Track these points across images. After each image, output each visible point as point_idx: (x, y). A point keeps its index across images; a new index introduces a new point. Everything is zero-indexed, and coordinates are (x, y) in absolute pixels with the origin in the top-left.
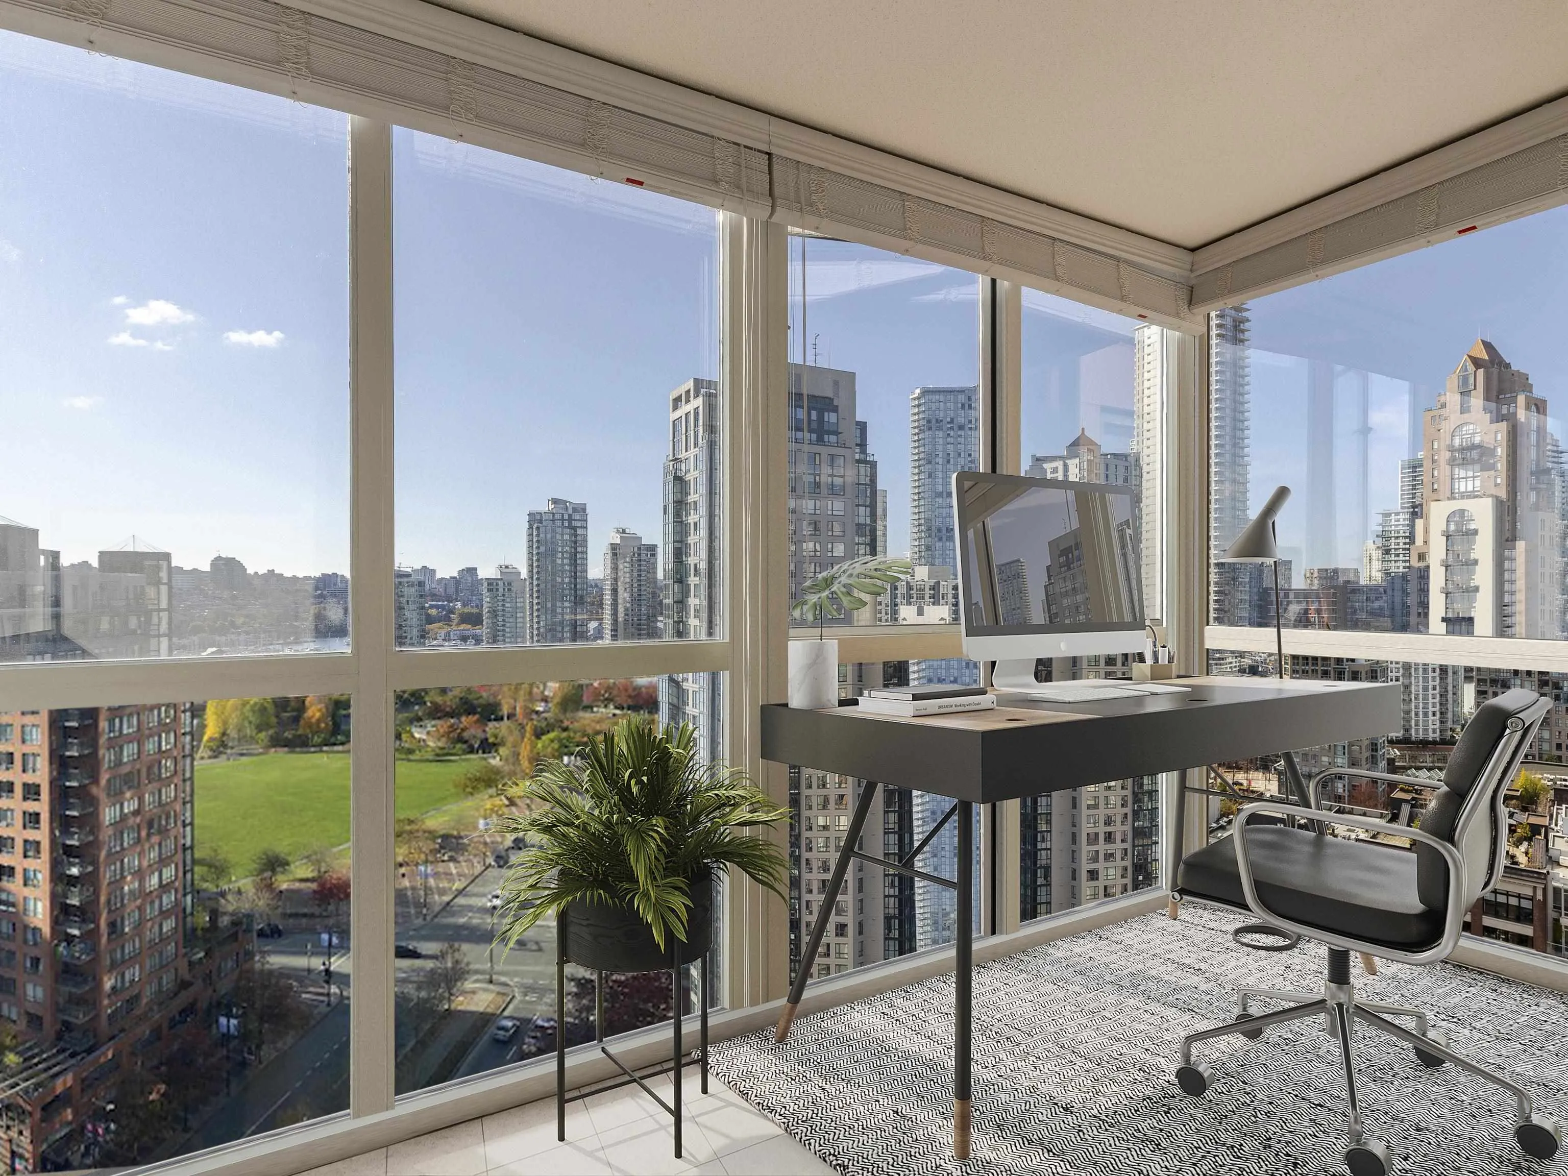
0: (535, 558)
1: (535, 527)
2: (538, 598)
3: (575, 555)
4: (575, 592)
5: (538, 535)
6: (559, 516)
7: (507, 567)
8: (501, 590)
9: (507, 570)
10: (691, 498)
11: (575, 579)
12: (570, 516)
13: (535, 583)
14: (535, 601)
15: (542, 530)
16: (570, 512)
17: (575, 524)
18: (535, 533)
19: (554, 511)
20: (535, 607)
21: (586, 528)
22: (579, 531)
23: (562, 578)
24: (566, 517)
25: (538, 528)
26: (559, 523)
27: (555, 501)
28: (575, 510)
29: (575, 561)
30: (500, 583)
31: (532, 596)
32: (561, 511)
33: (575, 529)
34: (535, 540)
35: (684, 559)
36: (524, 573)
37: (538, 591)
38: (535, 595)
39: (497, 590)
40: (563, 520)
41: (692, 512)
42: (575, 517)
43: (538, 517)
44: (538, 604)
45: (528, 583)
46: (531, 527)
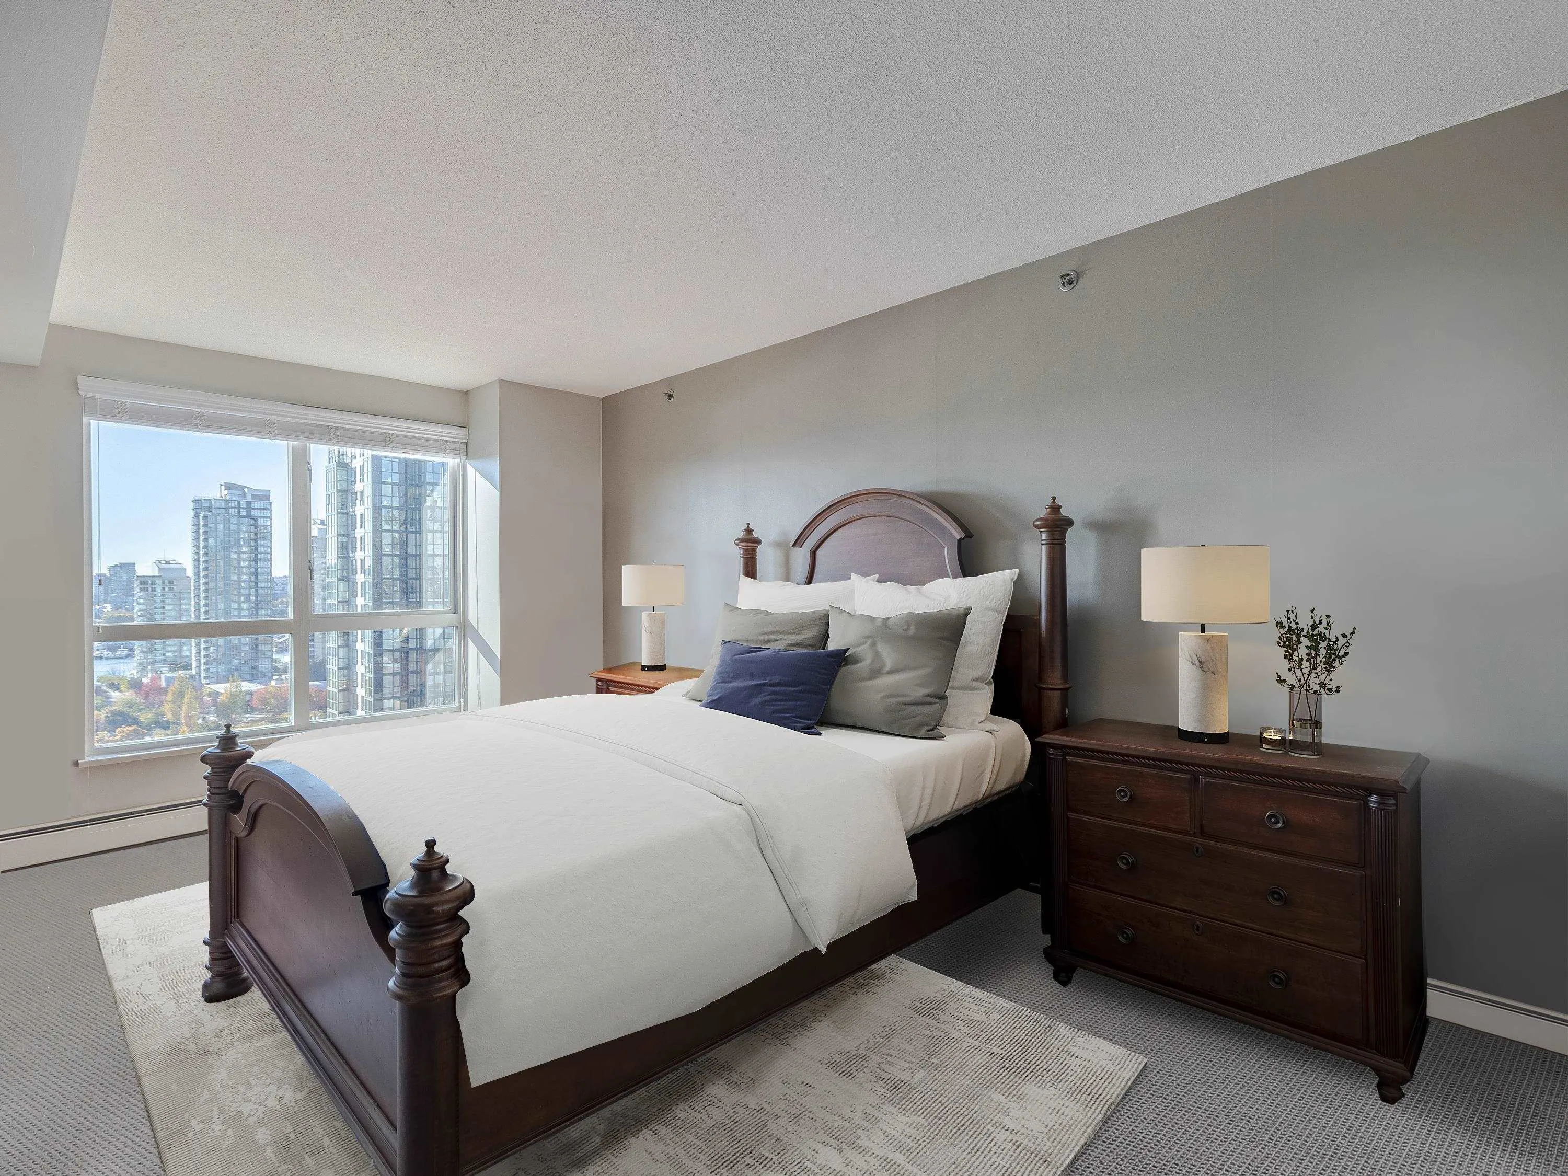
0: (202, 552)
1: (201, 515)
2: (206, 598)
3: (256, 549)
4: (257, 590)
5: (206, 525)
6: (235, 504)
7: (168, 563)
8: (159, 590)
9: (168, 566)
10: (358, 487)
11: (256, 576)
12: (249, 503)
13: (202, 581)
14: (202, 602)
15: (211, 520)
16: (249, 499)
17: (255, 513)
18: (202, 523)
19: (228, 498)
20: (202, 610)
21: (270, 518)
22: (260, 522)
23: (239, 575)
24: (243, 505)
25: (206, 517)
26: (234, 512)
27: (229, 486)
28: (254, 497)
29: (256, 555)
30: (159, 581)
31: (198, 596)
32: (237, 498)
33: (255, 519)
34: (201, 531)
35: (351, 555)
36: (190, 572)
37: (206, 591)
38: (202, 595)
39: (154, 589)
40: (239, 508)
41: (358, 502)
42: (255, 505)
43: (206, 504)
44: (206, 605)
45: (193, 581)
46: (197, 516)
